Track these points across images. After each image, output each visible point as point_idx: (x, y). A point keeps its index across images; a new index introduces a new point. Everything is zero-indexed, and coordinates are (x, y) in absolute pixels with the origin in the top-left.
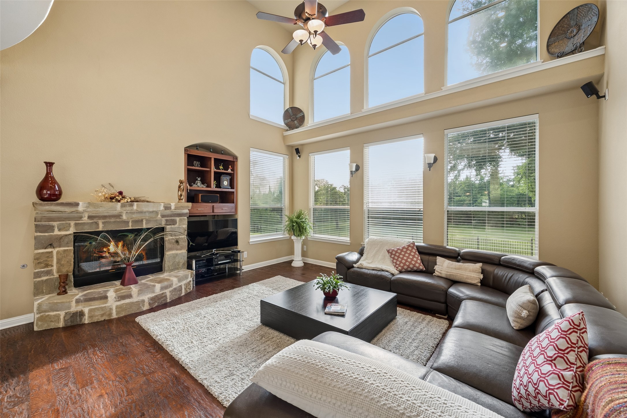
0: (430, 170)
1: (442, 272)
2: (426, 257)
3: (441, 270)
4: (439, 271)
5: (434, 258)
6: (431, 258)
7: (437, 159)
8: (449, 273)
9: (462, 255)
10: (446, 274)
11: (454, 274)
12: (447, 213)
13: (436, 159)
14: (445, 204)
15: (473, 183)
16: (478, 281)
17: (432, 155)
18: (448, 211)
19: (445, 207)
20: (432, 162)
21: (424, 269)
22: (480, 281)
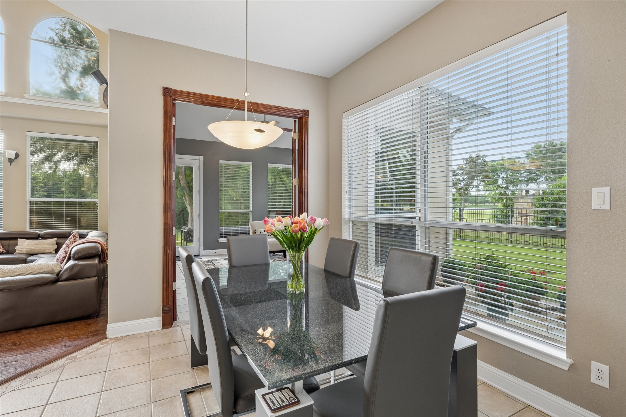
0: (11, 165)
1: (23, 250)
2: (6, 242)
3: (22, 249)
4: (20, 249)
5: (16, 241)
6: (12, 242)
7: (19, 156)
8: (29, 249)
9: (42, 235)
10: (26, 251)
11: (34, 249)
12: (29, 203)
13: (17, 156)
14: (27, 196)
15: (81, 178)
16: (53, 250)
17: (14, 152)
18: (30, 202)
19: (27, 198)
20: (13, 158)
21: (5, 251)
22: (55, 250)
